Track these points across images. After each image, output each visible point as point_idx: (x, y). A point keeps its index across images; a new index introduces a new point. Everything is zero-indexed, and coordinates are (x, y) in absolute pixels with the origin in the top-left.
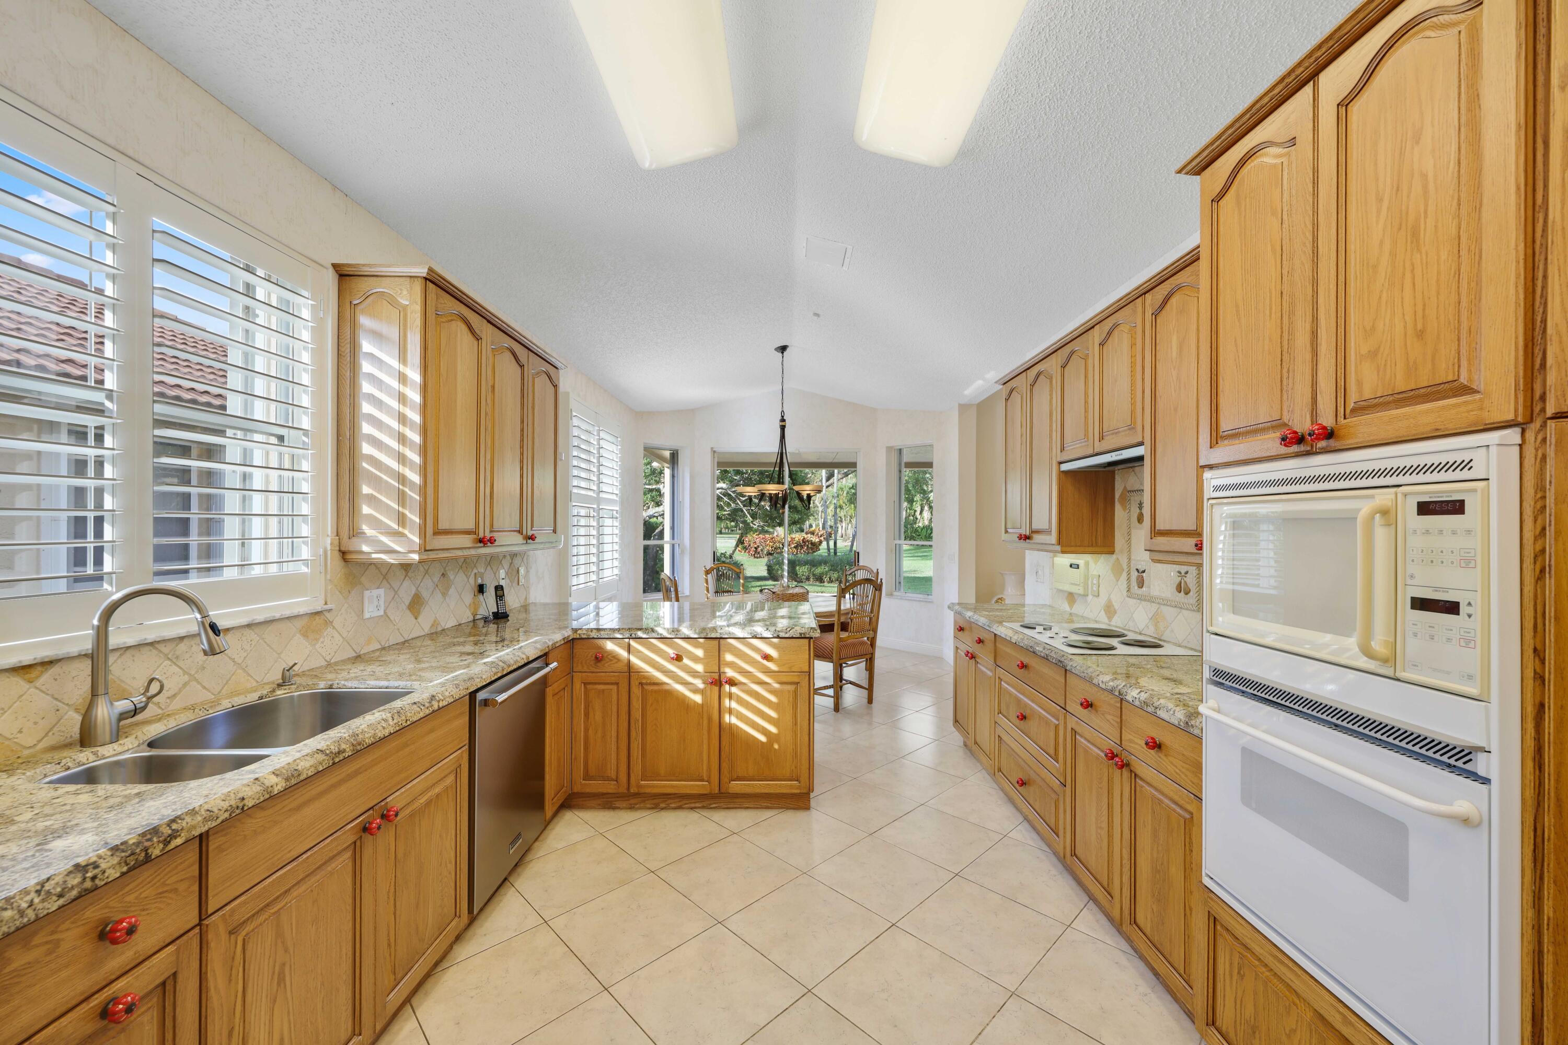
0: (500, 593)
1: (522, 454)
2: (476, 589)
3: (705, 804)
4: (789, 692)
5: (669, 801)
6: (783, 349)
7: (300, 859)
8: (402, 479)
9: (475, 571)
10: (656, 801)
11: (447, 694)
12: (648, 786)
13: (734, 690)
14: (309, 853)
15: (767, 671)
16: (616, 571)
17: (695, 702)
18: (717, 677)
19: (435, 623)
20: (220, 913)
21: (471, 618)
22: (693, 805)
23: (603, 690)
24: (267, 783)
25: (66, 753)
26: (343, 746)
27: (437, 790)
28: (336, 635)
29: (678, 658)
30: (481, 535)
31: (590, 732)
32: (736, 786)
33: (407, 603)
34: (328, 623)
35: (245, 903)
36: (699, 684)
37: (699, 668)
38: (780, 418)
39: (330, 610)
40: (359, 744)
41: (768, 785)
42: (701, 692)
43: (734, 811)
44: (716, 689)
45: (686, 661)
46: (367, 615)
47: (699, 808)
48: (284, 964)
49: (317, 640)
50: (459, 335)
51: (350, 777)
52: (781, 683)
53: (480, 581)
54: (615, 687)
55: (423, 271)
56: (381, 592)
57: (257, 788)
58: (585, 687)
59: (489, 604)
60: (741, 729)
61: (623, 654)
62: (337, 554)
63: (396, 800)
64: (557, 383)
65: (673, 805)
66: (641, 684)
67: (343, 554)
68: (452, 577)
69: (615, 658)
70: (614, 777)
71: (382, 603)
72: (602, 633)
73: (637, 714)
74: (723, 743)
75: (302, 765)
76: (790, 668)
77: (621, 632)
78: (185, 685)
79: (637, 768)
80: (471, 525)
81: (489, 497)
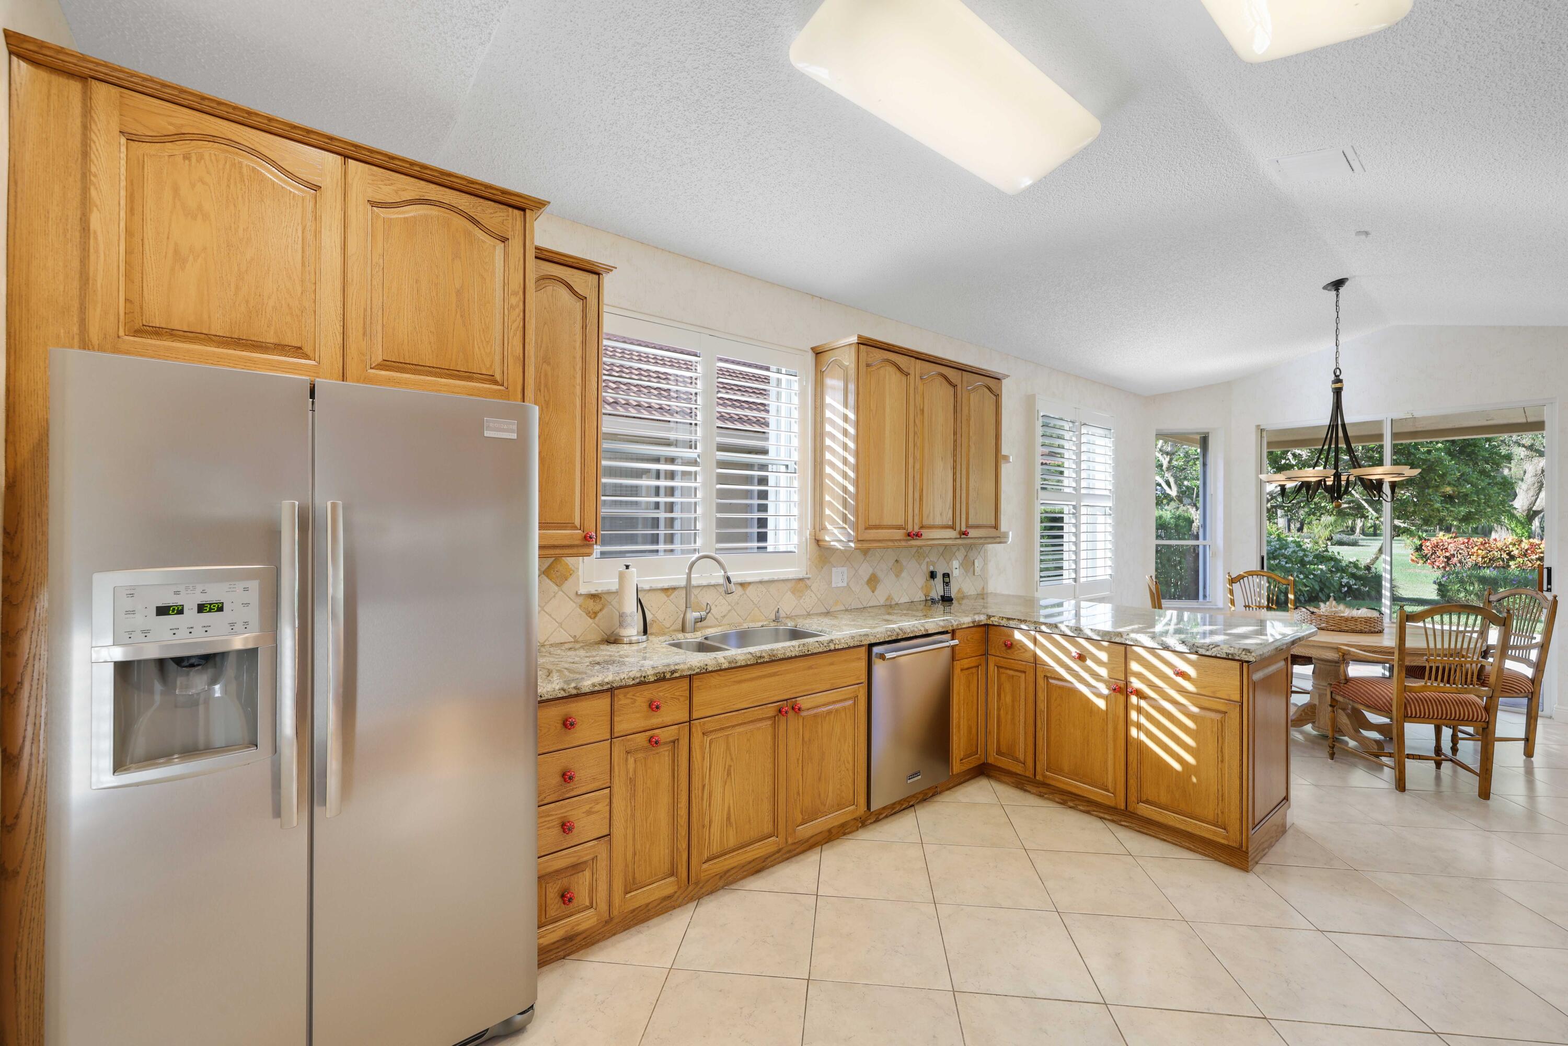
0: (947, 580)
1: (955, 461)
2: (928, 575)
3: (1115, 818)
4: (1212, 720)
5: (1077, 802)
6: (1338, 285)
7: (740, 712)
8: (845, 489)
9: (927, 560)
10: (1065, 798)
11: (843, 641)
12: (1054, 779)
13: (1143, 703)
14: (745, 711)
15: (1182, 691)
16: (1109, 571)
17: (1099, 708)
18: (1122, 686)
19: (889, 598)
20: (698, 721)
21: (923, 598)
22: (1102, 815)
23: (1013, 676)
24: (719, 661)
25: (676, 633)
26: (764, 654)
27: (838, 706)
28: (813, 595)
29: (1081, 658)
30: (910, 530)
31: (1002, 712)
32: (1145, 810)
33: (866, 580)
34: (808, 587)
35: (710, 721)
36: (1105, 691)
37: (1103, 672)
38: (1333, 377)
39: (808, 579)
40: (774, 656)
41: (1185, 821)
42: (1106, 698)
43: (1148, 837)
44: (1121, 698)
45: (1089, 662)
46: (834, 585)
47: (1109, 820)
48: (730, 766)
49: (801, 597)
50: (887, 377)
51: (771, 675)
52: (1201, 708)
53: (931, 568)
54: (1023, 675)
55: (854, 339)
56: (845, 569)
57: (714, 662)
58: (998, 670)
59: (938, 589)
60: (1151, 750)
61: (1031, 645)
62: (813, 541)
63: (804, 703)
64: (998, 392)
65: (1081, 808)
66: (1046, 677)
67: (818, 541)
68: (904, 563)
69: (1024, 647)
70: (1022, 760)
71: (845, 577)
72: (1011, 622)
73: (1042, 705)
74: (1130, 758)
75: (738, 658)
76: (1214, 692)
77: (1027, 624)
78: (729, 611)
79: (1042, 758)
80: (900, 522)
81: (918, 500)
